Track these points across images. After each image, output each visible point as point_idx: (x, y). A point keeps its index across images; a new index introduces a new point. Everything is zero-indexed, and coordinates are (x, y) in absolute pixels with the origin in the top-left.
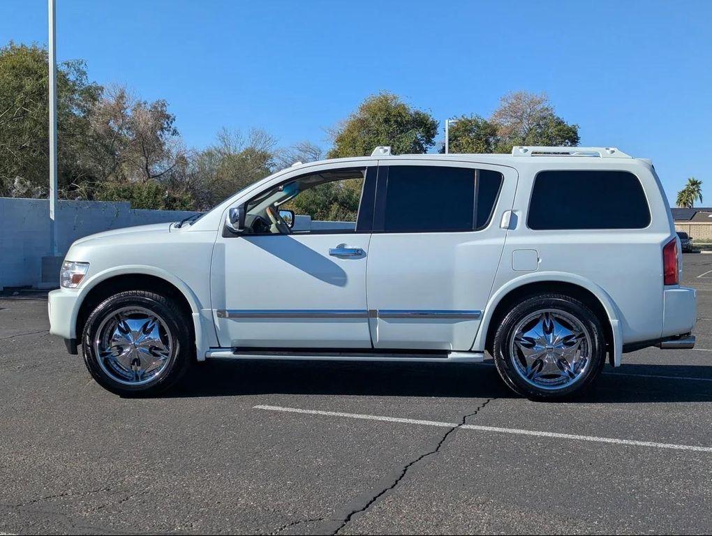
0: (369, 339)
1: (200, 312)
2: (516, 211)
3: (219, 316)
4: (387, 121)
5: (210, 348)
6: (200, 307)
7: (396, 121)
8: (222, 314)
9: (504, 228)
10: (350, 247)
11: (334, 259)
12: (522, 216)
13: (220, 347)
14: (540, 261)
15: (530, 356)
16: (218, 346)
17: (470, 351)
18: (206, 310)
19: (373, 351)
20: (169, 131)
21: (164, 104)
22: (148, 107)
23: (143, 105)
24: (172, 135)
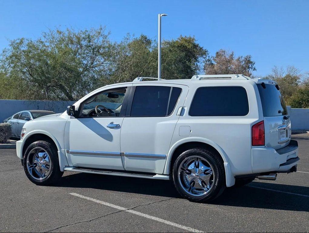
0: (123, 166)
1: (60, 150)
2: (185, 107)
3: (67, 153)
5: (66, 166)
6: (60, 148)
8: (68, 152)
9: (178, 115)
10: (115, 124)
11: (108, 129)
12: (187, 109)
13: (69, 166)
14: (191, 132)
15: (189, 178)
16: (68, 166)
17: (163, 174)
18: (63, 150)
19: (125, 171)
20: (252, 68)
21: (250, 57)
22: (243, 59)
23: (241, 58)
24: (253, 70)
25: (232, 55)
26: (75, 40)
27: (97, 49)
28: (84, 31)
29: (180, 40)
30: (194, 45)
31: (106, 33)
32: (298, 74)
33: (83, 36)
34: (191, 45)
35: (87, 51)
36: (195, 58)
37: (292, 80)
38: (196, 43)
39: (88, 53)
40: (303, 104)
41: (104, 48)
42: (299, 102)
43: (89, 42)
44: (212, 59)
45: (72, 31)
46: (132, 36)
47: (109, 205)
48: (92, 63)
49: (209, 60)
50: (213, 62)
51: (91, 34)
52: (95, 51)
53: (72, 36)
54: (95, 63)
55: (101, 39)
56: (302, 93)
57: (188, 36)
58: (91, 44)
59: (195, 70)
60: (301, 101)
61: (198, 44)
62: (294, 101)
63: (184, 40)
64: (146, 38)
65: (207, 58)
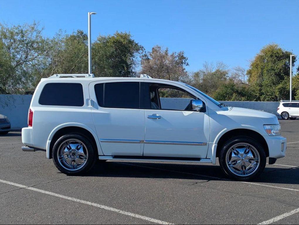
4: (271, 56)
7: (276, 56)
20: (185, 64)
21: (183, 53)
22: (177, 54)
23: (175, 54)
24: (187, 65)
25: (167, 51)
26: (8, 34)
27: (30, 43)
28: (17, 26)
29: (116, 36)
30: (129, 41)
31: (40, 29)
32: (226, 70)
33: (16, 31)
34: (126, 41)
35: (21, 46)
36: (131, 54)
37: (221, 75)
38: (132, 39)
39: (21, 48)
40: (226, 97)
41: (37, 43)
42: (223, 95)
43: (23, 37)
44: (148, 54)
45: (5, 26)
46: (63, 33)
47: (13, 184)
48: (26, 57)
49: (146, 56)
50: (149, 57)
51: (24, 29)
52: (29, 45)
53: (5, 31)
54: (29, 57)
55: (35, 34)
56: (226, 87)
57: (124, 33)
58: (25, 38)
59: (130, 64)
60: (225, 95)
61: (133, 41)
62: (218, 94)
63: (120, 36)
64: (82, 33)
65: (144, 53)
